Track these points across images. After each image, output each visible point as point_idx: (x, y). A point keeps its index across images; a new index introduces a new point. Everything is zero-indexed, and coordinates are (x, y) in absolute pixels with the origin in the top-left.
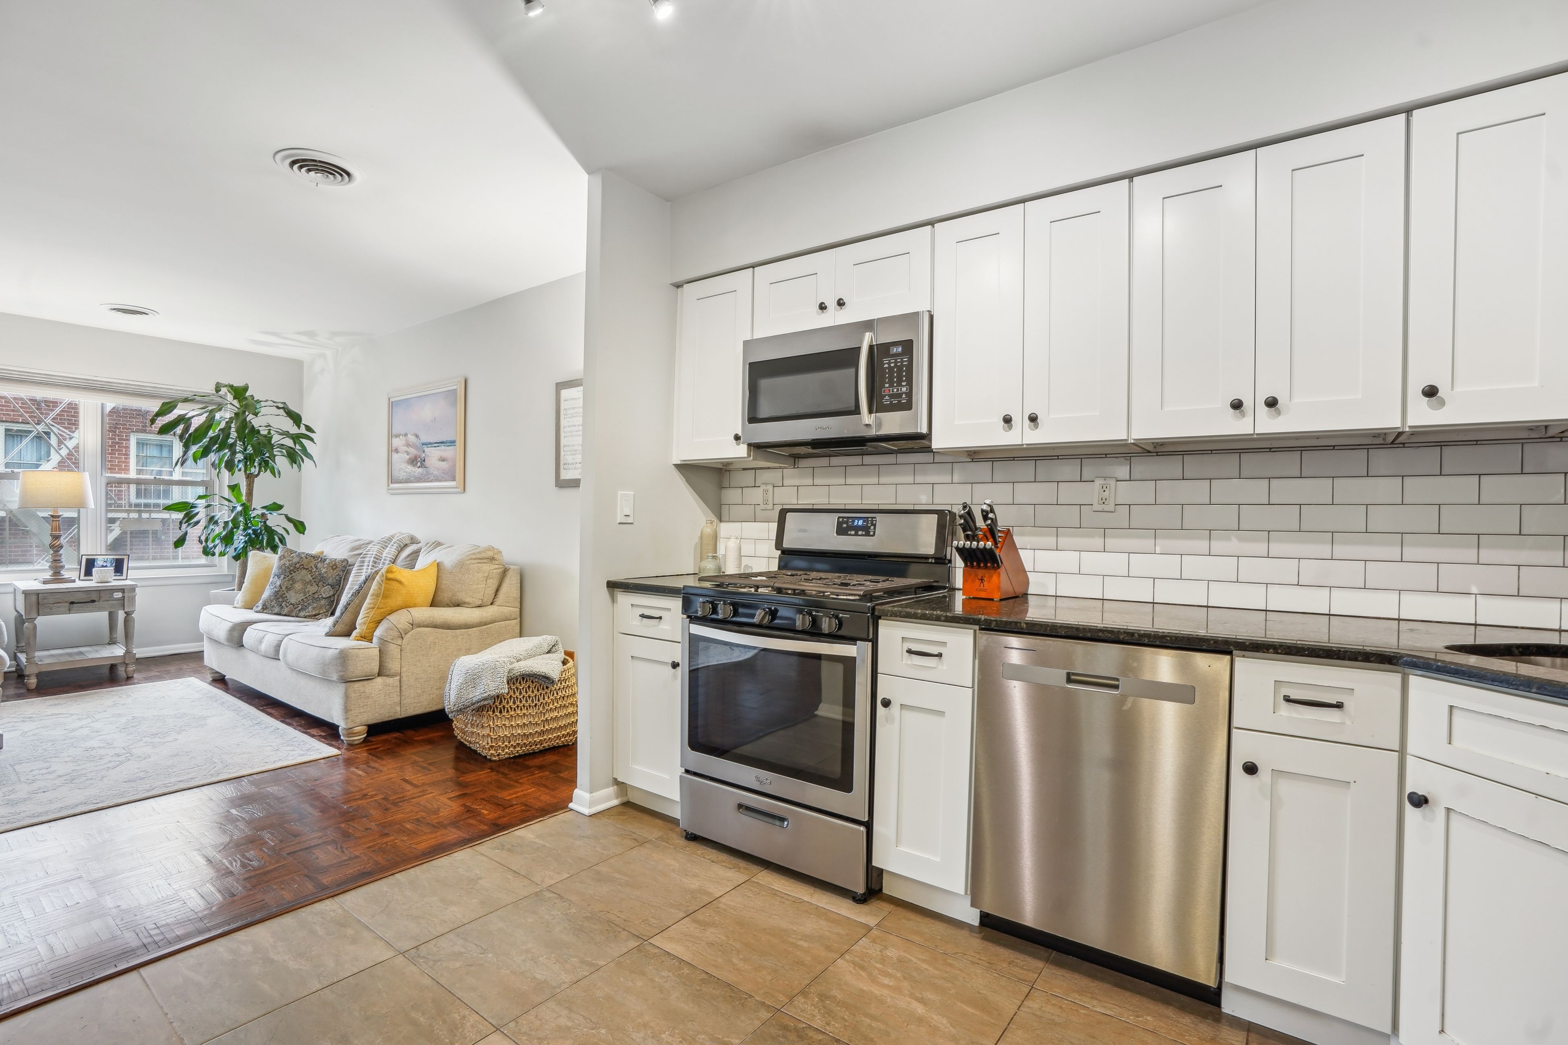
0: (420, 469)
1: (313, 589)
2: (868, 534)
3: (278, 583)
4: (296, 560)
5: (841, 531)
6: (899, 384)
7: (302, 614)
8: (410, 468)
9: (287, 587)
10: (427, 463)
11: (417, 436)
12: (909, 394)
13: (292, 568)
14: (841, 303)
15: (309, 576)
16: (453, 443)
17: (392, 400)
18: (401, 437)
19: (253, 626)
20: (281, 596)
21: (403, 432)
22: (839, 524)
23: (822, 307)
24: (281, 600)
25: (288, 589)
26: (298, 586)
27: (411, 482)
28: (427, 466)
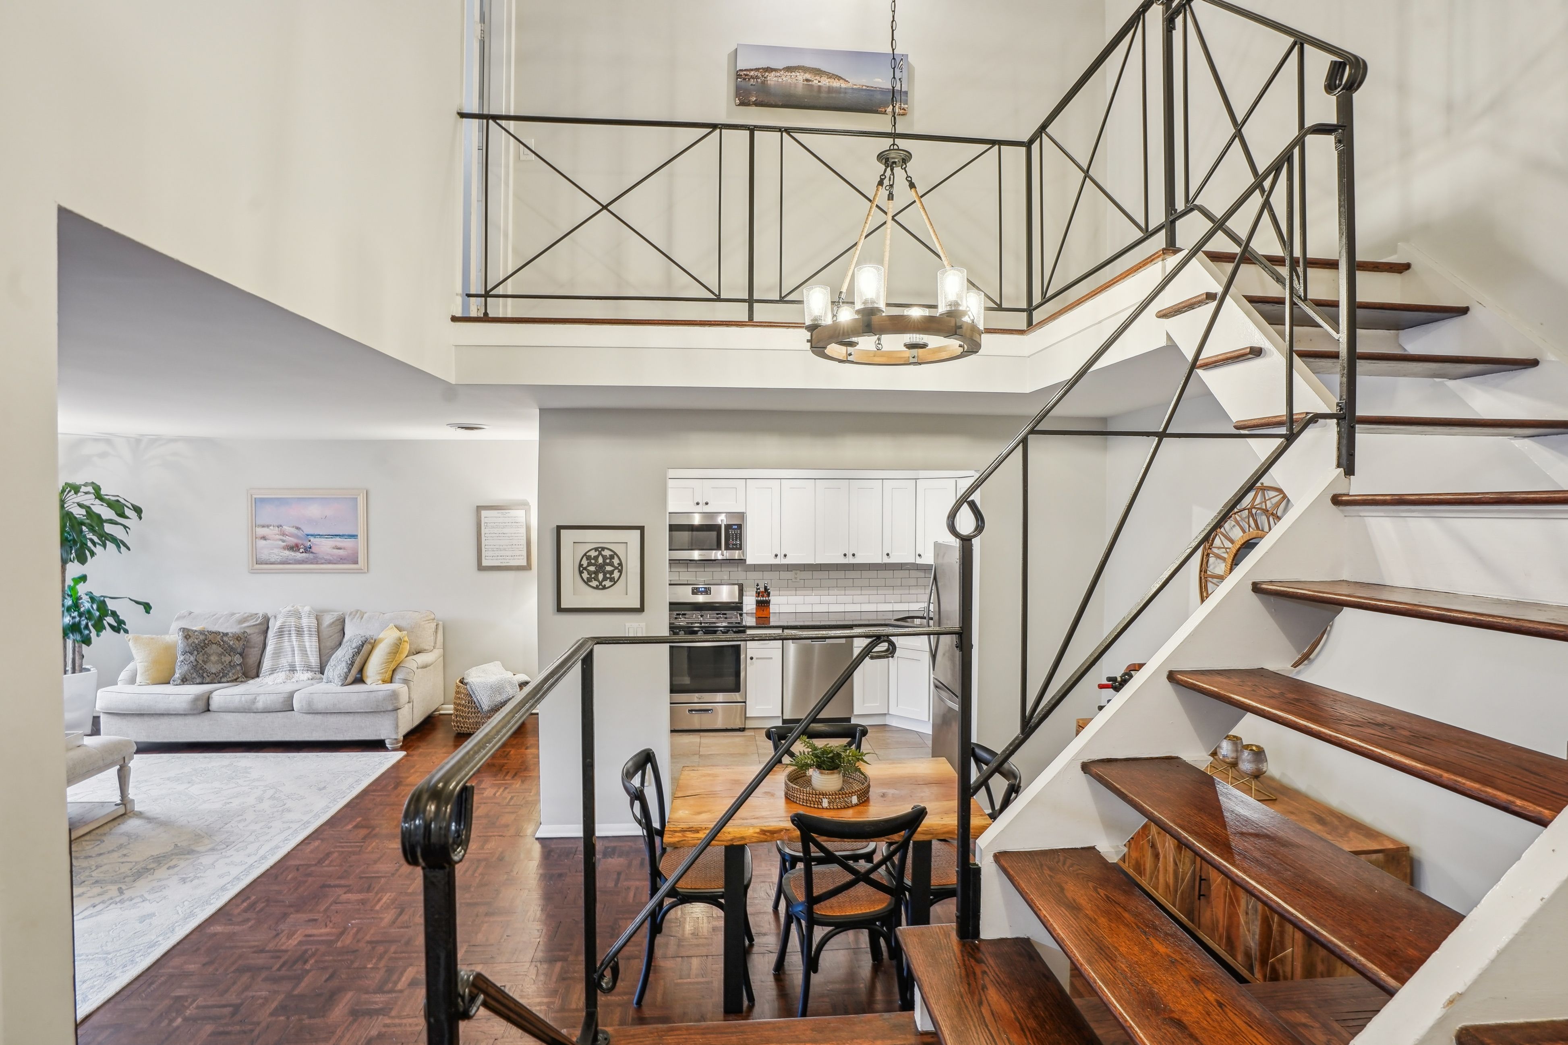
0: (304, 554)
1: (227, 659)
2: (707, 594)
3: (192, 659)
4: (202, 637)
5: (693, 593)
6: (736, 540)
7: (223, 680)
8: (287, 553)
9: (203, 661)
10: (313, 550)
11: (297, 528)
12: (741, 545)
13: (202, 645)
14: (707, 504)
15: (220, 649)
16: (354, 536)
17: (254, 496)
18: (272, 528)
19: (215, 693)
20: (201, 668)
21: (276, 524)
22: (693, 590)
23: (698, 504)
24: (201, 672)
25: (205, 662)
26: (214, 658)
27: (289, 564)
28: (314, 551)
